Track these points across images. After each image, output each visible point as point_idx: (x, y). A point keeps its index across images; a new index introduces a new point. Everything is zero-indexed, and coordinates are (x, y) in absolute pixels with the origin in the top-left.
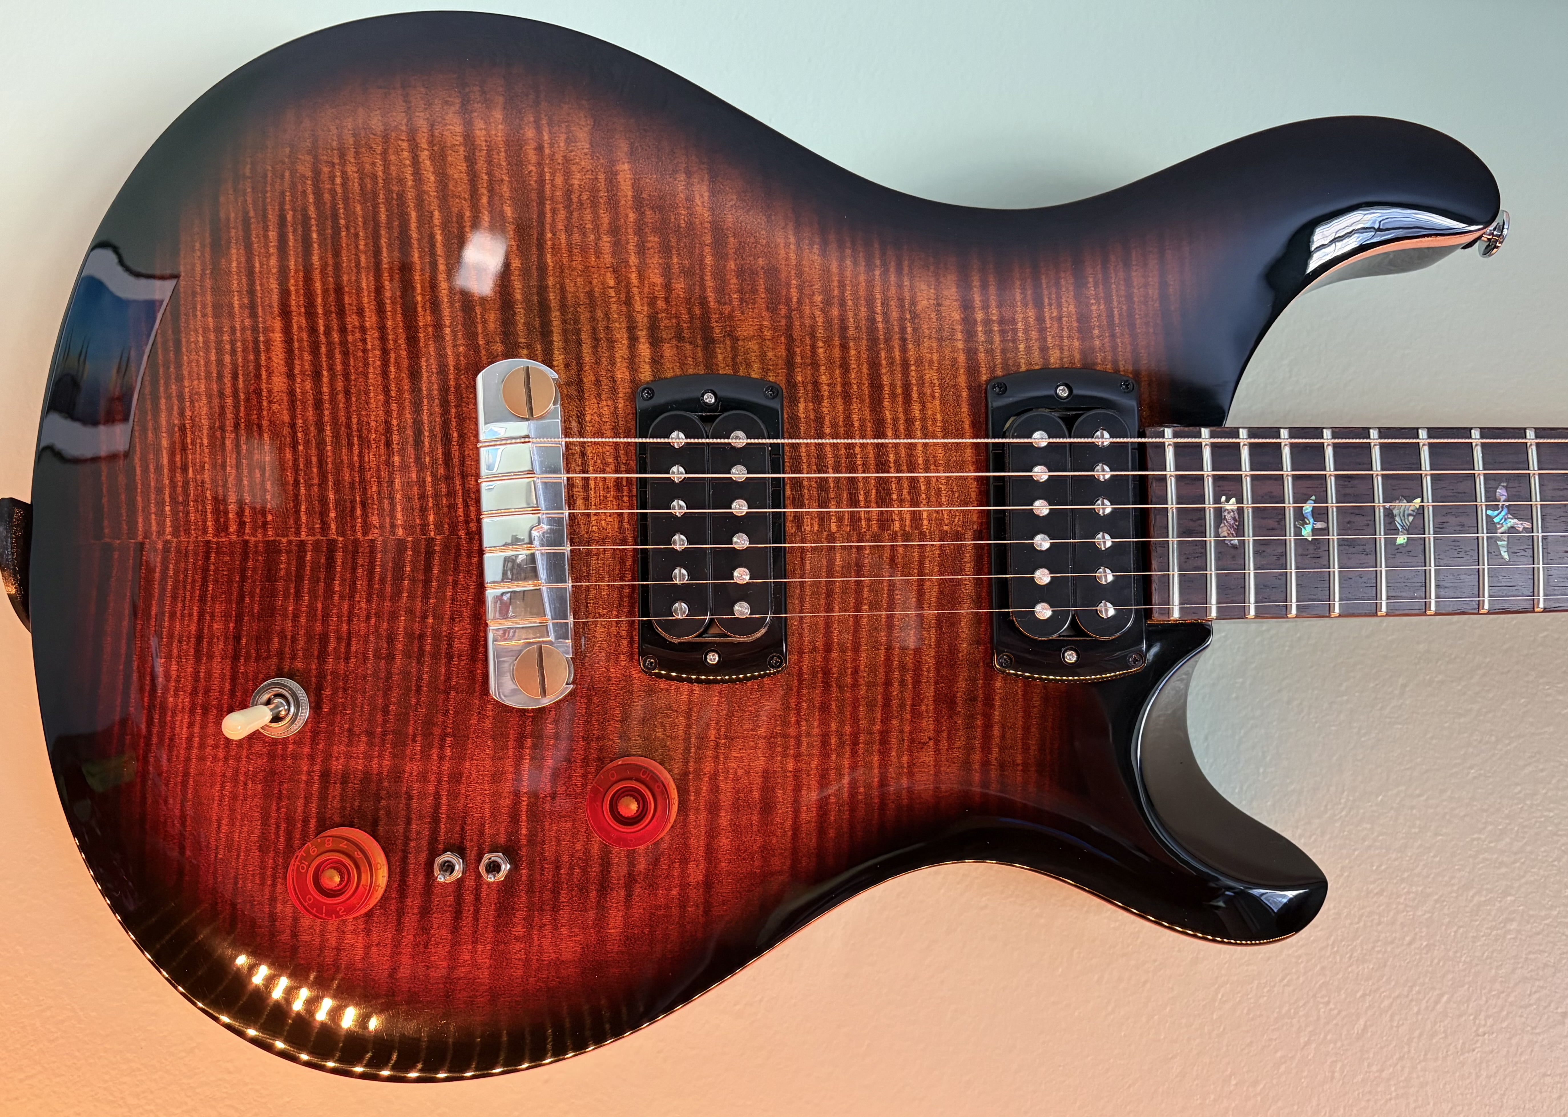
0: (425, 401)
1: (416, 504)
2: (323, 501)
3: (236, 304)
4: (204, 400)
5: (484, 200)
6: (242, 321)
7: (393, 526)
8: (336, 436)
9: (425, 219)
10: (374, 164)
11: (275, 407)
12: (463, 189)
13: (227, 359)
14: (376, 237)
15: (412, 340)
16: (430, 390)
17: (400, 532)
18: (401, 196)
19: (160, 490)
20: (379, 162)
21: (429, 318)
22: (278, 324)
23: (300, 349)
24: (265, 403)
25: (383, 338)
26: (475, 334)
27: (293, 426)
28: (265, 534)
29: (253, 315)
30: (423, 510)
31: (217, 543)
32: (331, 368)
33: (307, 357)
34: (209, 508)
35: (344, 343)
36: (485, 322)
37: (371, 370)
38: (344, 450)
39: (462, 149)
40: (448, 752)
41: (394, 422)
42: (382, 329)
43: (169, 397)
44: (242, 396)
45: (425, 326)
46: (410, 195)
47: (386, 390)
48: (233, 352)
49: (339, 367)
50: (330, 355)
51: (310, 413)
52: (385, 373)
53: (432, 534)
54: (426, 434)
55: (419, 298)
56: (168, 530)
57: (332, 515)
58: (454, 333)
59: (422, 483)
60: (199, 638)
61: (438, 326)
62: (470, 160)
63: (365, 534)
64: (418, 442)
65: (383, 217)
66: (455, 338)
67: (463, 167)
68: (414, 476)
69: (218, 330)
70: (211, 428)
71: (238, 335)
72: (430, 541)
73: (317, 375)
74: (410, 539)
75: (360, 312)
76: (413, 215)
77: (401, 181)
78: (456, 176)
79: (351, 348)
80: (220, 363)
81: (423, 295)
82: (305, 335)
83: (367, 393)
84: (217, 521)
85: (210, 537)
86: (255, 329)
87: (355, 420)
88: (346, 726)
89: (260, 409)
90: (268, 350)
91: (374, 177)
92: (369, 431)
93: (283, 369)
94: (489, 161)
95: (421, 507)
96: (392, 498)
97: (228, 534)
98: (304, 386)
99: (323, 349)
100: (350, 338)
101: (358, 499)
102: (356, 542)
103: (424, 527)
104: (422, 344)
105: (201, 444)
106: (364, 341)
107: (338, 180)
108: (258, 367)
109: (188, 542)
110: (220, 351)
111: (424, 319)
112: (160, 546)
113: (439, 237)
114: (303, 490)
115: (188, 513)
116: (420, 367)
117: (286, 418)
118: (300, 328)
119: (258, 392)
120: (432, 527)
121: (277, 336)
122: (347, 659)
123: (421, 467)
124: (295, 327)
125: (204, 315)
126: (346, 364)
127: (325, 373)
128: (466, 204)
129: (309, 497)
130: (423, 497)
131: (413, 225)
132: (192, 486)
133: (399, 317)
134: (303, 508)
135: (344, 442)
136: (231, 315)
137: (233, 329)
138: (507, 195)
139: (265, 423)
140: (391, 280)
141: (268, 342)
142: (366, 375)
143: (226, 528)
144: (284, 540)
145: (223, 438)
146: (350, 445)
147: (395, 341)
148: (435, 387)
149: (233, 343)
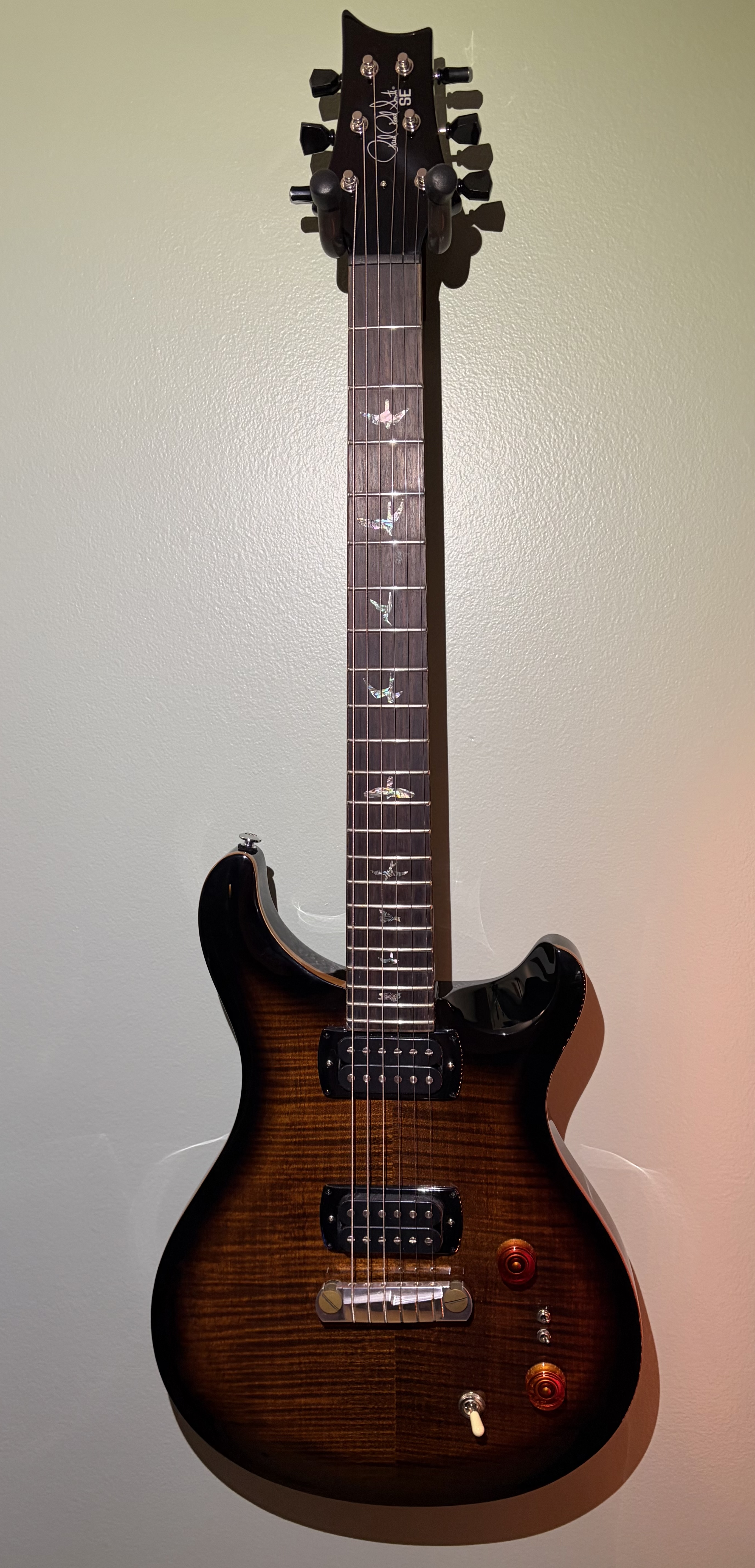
0: (333, 1337)
1: (379, 1344)
2: (379, 1383)
8: (349, 1377)
9: (249, 1335)
10: (224, 1356)
11: (335, 1402)
12: (236, 1318)
13: (313, 1422)
14: (257, 1357)
15: (305, 1342)
16: (327, 1336)
17: (392, 1350)
18: (239, 1345)
19: (374, 1453)
24: (333, 1407)
25: (304, 1355)
27: (344, 1395)
28: (393, 1408)
31: (397, 1429)
32: (317, 1378)
35: (306, 1372)
37: (319, 1360)
38: (355, 1373)
41: (342, 1351)
42: (299, 1355)
44: (330, 1416)
45: (298, 1336)
46: (238, 1341)
47: (328, 1354)
48: (310, 1419)
49: (318, 1374)
50: (311, 1378)
51: (338, 1387)
52: (320, 1355)
53: (393, 1337)
54: (348, 1337)
55: (286, 1339)
56: (390, 1450)
57: (384, 1379)
58: (301, 1324)
59: (371, 1340)
60: (439, 1438)
61: (299, 1331)
62: (222, 1315)
63: (393, 1366)
64: (351, 1342)
65: (248, 1353)
66: (304, 1324)
67: (224, 1318)
68: (367, 1343)
69: (301, 1425)
70: (344, 1430)
73: (321, 1384)
84: (387, 1429)
86: (300, 1410)
87: (342, 1368)
88: (480, 1377)
89: (336, 1409)
90: (309, 1405)
91: (230, 1357)
92: (347, 1362)
93: (318, 1399)
94: (222, 1307)
95: (381, 1341)
96: (377, 1354)
97: (393, 1425)
98: (325, 1390)
99: (309, 1381)
100: (304, 1369)
101: (377, 1368)
102: (397, 1370)
103: (389, 1340)
104: (307, 1338)
105: (352, 1434)
106: (305, 1363)
107: (231, 1372)
108: (317, 1409)
109: (397, 1441)
110: (311, 1425)
111: (295, 1337)
112: (398, 1453)
113: (257, 1329)
114: (373, 1392)
115: (383, 1441)
116: (317, 1339)
117: (339, 1398)
119: (329, 1409)
120: (390, 1337)
121: (303, 1400)
122: (449, 1375)
123: (363, 1340)
124: (299, 1393)
125: (293, 1431)
126: (316, 1371)
127: (320, 1380)
128: (242, 1317)
129: (376, 1389)
130: (376, 1340)
131: (252, 1340)
132: (371, 1439)
133: (295, 1348)
134: (381, 1391)
135: (351, 1372)
136: (294, 1420)
137: (301, 1419)
138: (238, 1300)
139: (342, 1407)
140: (277, 1350)
141: (305, 1404)
142: (320, 1363)
143: (390, 1425)
144: (396, 1400)
145: (349, 1425)
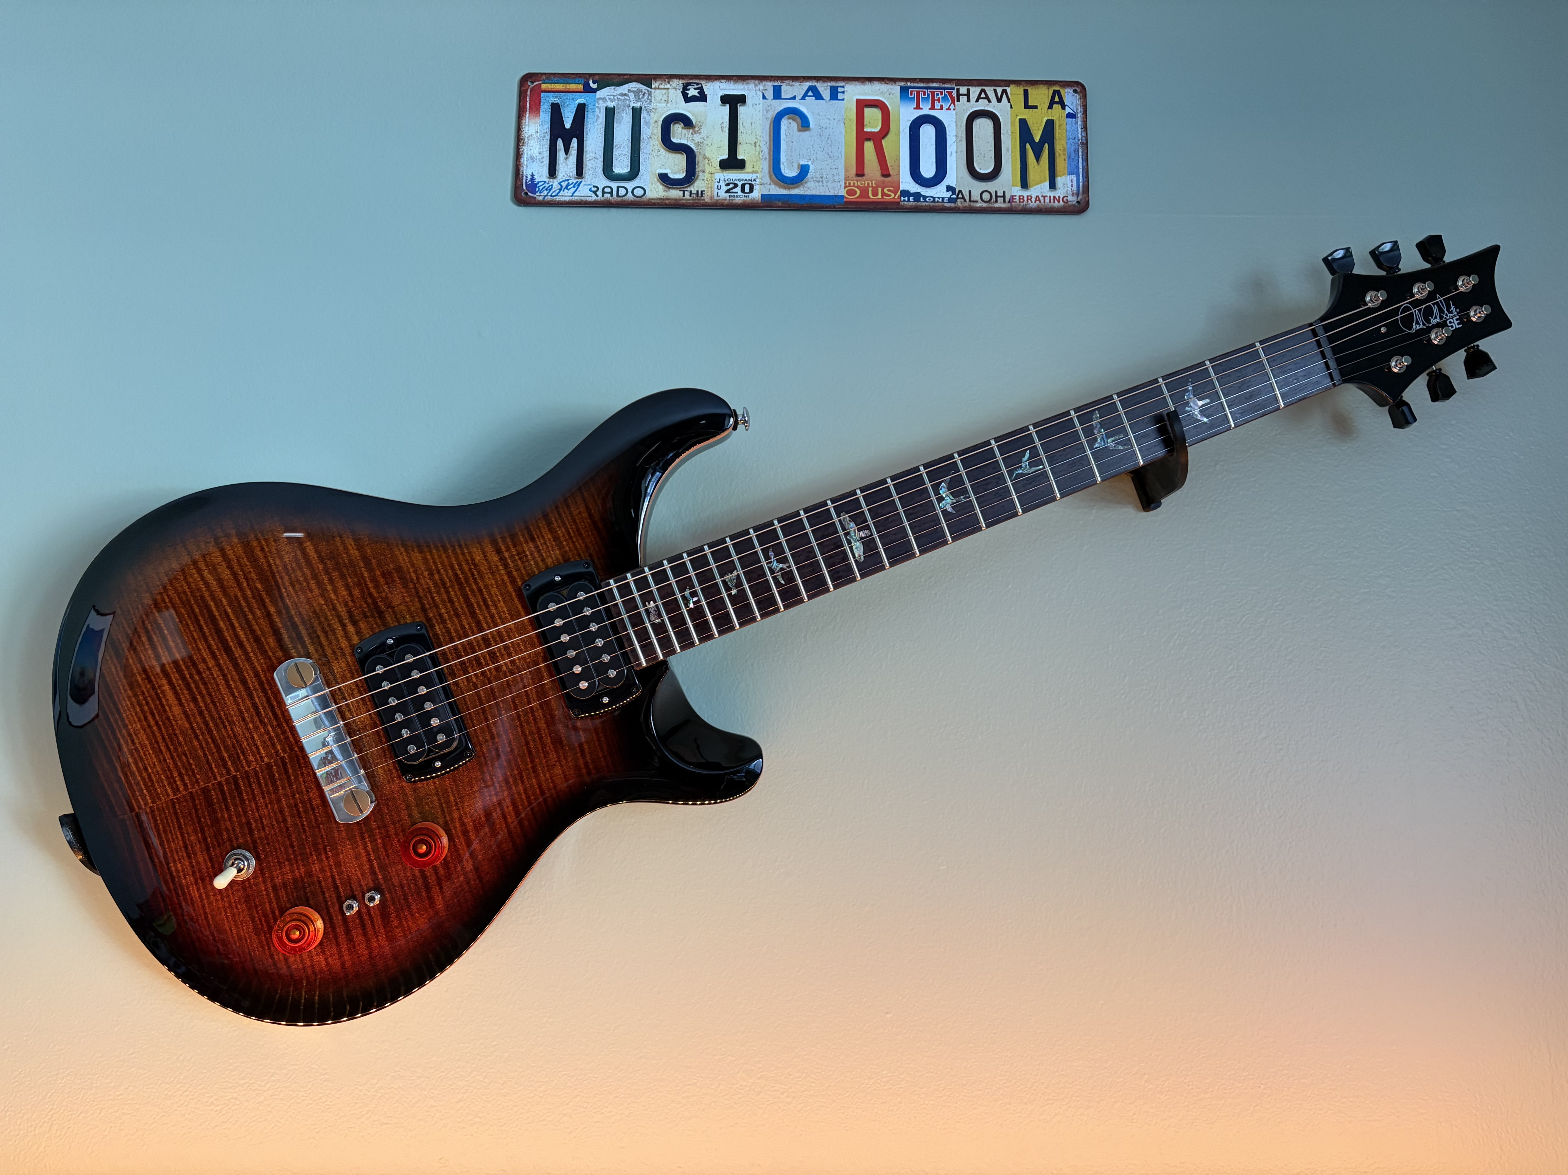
0: (254, 692)
1: (269, 743)
2: (222, 759)
3: (139, 679)
4: (142, 732)
5: (245, 584)
6: (146, 687)
7: (261, 758)
8: (216, 725)
9: (218, 604)
10: (182, 586)
11: (179, 722)
12: (232, 583)
13: (146, 708)
14: (198, 621)
15: (236, 665)
16: (254, 686)
17: (266, 759)
18: (202, 597)
19: (138, 784)
20: (184, 584)
21: (240, 652)
22: (164, 681)
23: (181, 690)
24: (174, 722)
25: (221, 669)
26: (266, 651)
27: (192, 728)
28: (199, 785)
29: (150, 681)
30: (273, 745)
31: (177, 798)
32: (200, 693)
33: (186, 692)
34: (166, 783)
35: (202, 679)
36: (268, 643)
37: (221, 687)
38: (223, 731)
39: (224, 563)
40: (330, 854)
41: (243, 708)
42: (218, 665)
43: (123, 737)
44: (161, 723)
45: (240, 656)
46: (207, 594)
47: (233, 695)
48: (147, 703)
49: (204, 692)
50: (198, 687)
51: (198, 718)
52: (229, 686)
53: (282, 755)
54: (261, 708)
55: (231, 644)
56: (149, 801)
57: (229, 763)
58: (255, 654)
59: (268, 733)
60: (186, 847)
61: (246, 654)
62: (230, 567)
63: (249, 767)
64: (258, 714)
65: (197, 611)
66: (257, 657)
67: (228, 572)
68: (262, 730)
69: (136, 696)
70: (151, 744)
71: (146, 693)
72: (282, 759)
73: (195, 700)
74: (272, 761)
75: (204, 661)
76: (212, 604)
77: (199, 590)
78: (226, 577)
79: (207, 680)
80: (143, 711)
81: (233, 642)
82: (180, 682)
83: (223, 699)
84: (172, 788)
85: (171, 797)
86: (154, 688)
87: (222, 714)
88: (276, 861)
89: (172, 726)
90: (164, 696)
91: (185, 593)
92: (231, 717)
93: (176, 702)
94: (240, 565)
95: (272, 743)
96: (256, 745)
97: (180, 792)
98: (190, 707)
99: (193, 685)
100: (204, 675)
101: (239, 751)
102: (246, 772)
103: (277, 752)
104: (241, 666)
105: (149, 754)
106: (212, 674)
107: (167, 600)
108: (163, 706)
109: (162, 803)
110: (140, 706)
111: (238, 653)
112: (148, 810)
113: (229, 611)
114: (210, 757)
115: (156, 789)
116: (245, 677)
117: (187, 725)
118: (177, 679)
119: (168, 718)
120: (280, 751)
121: (167, 688)
122: (264, 829)
123: (264, 725)
124: (174, 680)
125: (125, 691)
126: (207, 689)
127: (198, 697)
128: (236, 590)
129: (214, 759)
130: (270, 739)
131: (214, 609)
132: (152, 775)
133: (225, 657)
134: (213, 765)
135: (221, 726)
136: (139, 686)
137: (143, 693)
138: (255, 578)
139: (177, 732)
140: (214, 640)
141: (163, 692)
142: (219, 690)
143: (178, 790)
144: (210, 784)
145: (159, 747)
146: (225, 727)
147: (228, 668)
148: (256, 683)
149: (145, 699)
